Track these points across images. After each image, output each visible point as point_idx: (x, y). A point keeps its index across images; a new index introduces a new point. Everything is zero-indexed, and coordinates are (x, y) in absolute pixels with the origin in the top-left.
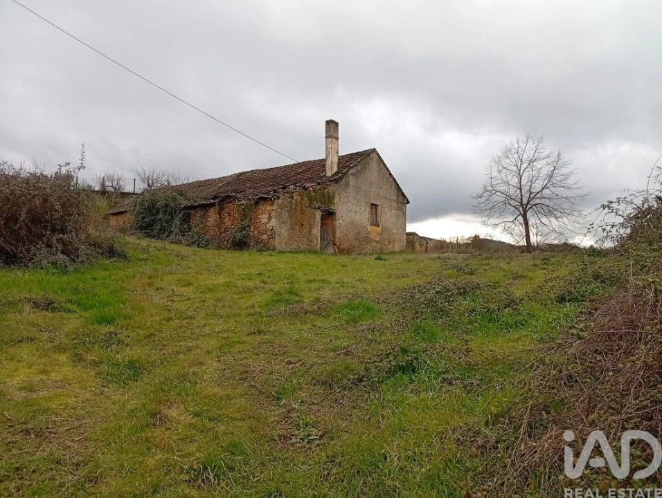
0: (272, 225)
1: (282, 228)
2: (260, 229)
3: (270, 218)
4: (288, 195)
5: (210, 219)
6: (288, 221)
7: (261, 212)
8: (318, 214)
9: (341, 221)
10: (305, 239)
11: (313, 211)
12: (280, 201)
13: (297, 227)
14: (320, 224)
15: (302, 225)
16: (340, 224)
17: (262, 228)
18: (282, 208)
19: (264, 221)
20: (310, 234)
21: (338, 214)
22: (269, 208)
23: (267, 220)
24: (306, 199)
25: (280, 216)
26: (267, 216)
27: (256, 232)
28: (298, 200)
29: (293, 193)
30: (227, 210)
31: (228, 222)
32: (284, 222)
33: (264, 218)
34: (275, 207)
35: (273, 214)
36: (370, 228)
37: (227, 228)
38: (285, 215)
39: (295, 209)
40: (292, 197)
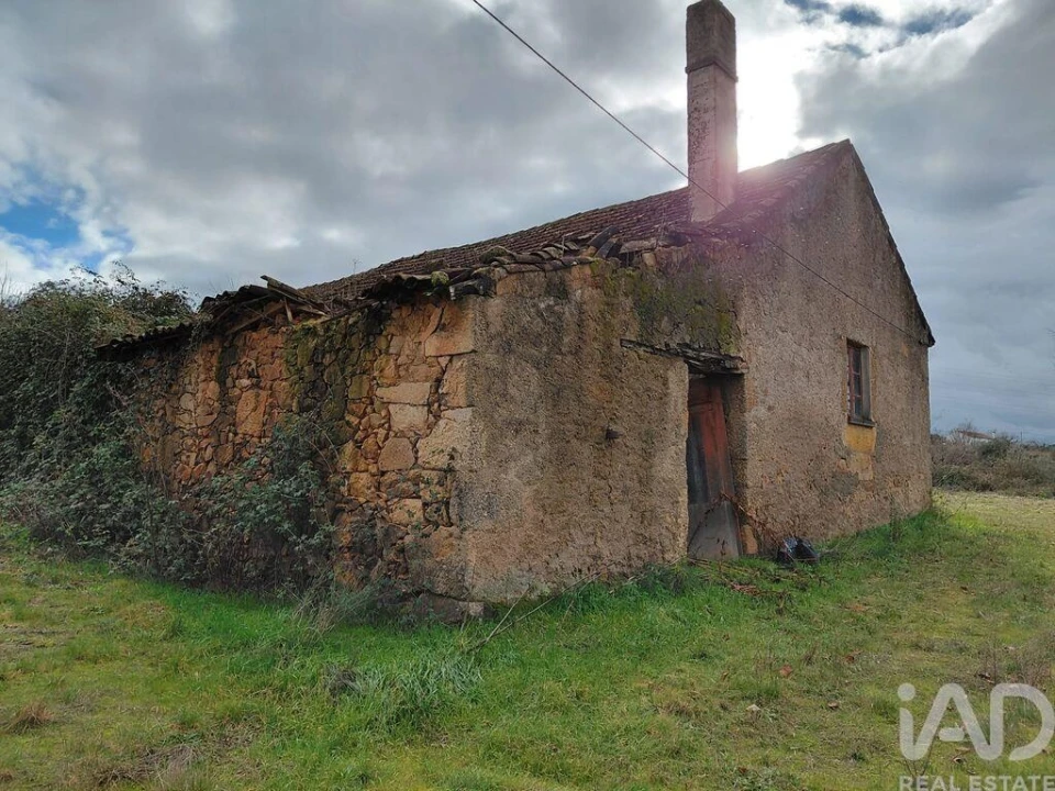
0: (447, 445)
1: (503, 465)
2: (386, 462)
3: (436, 405)
4: (539, 278)
5: (187, 402)
6: (542, 418)
7: (390, 371)
8: (678, 381)
9: (761, 412)
10: (624, 511)
11: (657, 364)
12: (495, 305)
13: (585, 452)
14: (684, 430)
15: (610, 436)
16: (760, 423)
17: (395, 458)
18: (507, 349)
19: (408, 416)
20: (645, 481)
21: (753, 382)
22: (431, 345)
23: (417, 416)
24: (628, 302)
25: (489, 394)
26: (421, 390)
27: (364, 479)
28: (593, 309)
29: (567, 267)
30: (249, 360)
31: (249, 416)
32: (518, 427)
33: (405, 402)
34: (464, 342)
35: (455, 382)
36: (849, 435)
37: (244, 444)
38: (525, 384)
39: (576, 352)
40: (562, 293)
